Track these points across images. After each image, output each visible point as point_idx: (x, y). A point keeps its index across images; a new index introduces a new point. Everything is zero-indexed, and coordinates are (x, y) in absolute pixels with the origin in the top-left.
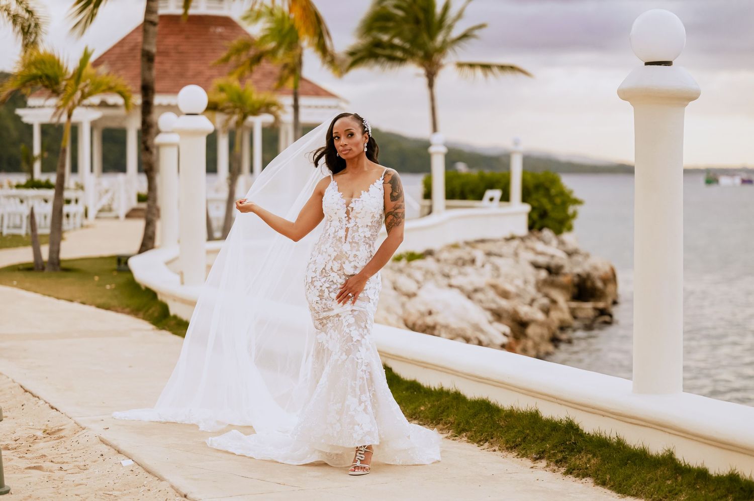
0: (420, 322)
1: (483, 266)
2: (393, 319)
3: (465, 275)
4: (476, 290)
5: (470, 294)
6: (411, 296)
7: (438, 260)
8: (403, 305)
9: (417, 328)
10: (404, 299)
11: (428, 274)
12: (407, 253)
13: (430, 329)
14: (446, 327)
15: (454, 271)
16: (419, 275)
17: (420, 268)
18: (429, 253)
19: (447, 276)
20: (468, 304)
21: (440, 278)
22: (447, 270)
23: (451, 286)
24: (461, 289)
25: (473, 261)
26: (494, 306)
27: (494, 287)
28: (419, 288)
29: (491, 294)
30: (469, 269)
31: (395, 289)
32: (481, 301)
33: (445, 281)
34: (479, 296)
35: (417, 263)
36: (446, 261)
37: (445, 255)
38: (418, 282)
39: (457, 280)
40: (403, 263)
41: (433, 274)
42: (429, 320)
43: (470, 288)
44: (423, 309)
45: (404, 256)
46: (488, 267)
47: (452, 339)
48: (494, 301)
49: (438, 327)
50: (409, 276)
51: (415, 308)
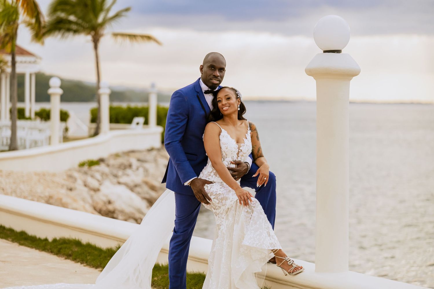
0: (104, 209)
1: (138, 169)
2: (88, 207)
3: (128, 175)
4: (136, 186)
5: (133, 188)
6: (96, 190)
7: (108, 166)
8: (92, 197)
9: (102, 212)
10: (92, 193)
11: (103, 174)
12: (88, 161)
13: (110, 214)
14: (122, 212)
15: (120, 173)
16: (98, 176)
17: (98, 171)
18: (101, 161)
19: (116, 176)
20: (133, 196)
21: (111, 177)
22: (115, 172)
23: (119, 183)
24: (126, 185)
25: (130, 166)
26: (147, 196)
27: (146, 183)
28: (100, 184)
29: (146, 189)
30: (129, 171)
31: (85, 185)
32: (138, 194)
33: (115, 180)
34: (138, 189)
35: (95, 168)
36: (113, 166)
37: (112, 162)
38: (98, 181)
39: (123, 179)
40: (86, 168)
41: (107, 175)
42: (111, 207)
43: (131, 184)
44: (105, 199)
45: (87, 163)
46: (141, 170)
47: (126, 220)
48: (147, 193)
49: (116, 212)
50: (92, 176)
51: (100, 198)
